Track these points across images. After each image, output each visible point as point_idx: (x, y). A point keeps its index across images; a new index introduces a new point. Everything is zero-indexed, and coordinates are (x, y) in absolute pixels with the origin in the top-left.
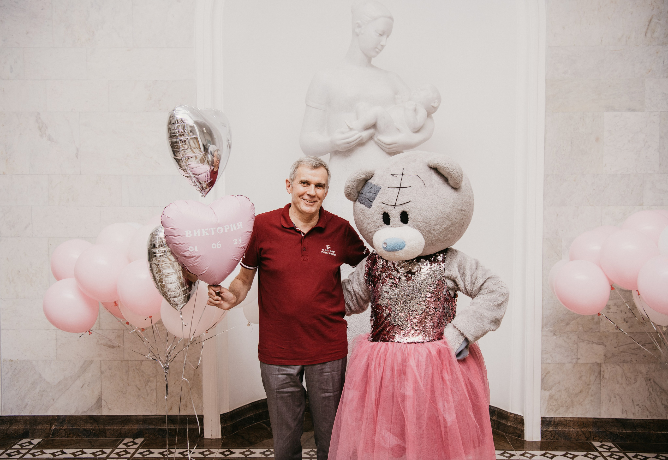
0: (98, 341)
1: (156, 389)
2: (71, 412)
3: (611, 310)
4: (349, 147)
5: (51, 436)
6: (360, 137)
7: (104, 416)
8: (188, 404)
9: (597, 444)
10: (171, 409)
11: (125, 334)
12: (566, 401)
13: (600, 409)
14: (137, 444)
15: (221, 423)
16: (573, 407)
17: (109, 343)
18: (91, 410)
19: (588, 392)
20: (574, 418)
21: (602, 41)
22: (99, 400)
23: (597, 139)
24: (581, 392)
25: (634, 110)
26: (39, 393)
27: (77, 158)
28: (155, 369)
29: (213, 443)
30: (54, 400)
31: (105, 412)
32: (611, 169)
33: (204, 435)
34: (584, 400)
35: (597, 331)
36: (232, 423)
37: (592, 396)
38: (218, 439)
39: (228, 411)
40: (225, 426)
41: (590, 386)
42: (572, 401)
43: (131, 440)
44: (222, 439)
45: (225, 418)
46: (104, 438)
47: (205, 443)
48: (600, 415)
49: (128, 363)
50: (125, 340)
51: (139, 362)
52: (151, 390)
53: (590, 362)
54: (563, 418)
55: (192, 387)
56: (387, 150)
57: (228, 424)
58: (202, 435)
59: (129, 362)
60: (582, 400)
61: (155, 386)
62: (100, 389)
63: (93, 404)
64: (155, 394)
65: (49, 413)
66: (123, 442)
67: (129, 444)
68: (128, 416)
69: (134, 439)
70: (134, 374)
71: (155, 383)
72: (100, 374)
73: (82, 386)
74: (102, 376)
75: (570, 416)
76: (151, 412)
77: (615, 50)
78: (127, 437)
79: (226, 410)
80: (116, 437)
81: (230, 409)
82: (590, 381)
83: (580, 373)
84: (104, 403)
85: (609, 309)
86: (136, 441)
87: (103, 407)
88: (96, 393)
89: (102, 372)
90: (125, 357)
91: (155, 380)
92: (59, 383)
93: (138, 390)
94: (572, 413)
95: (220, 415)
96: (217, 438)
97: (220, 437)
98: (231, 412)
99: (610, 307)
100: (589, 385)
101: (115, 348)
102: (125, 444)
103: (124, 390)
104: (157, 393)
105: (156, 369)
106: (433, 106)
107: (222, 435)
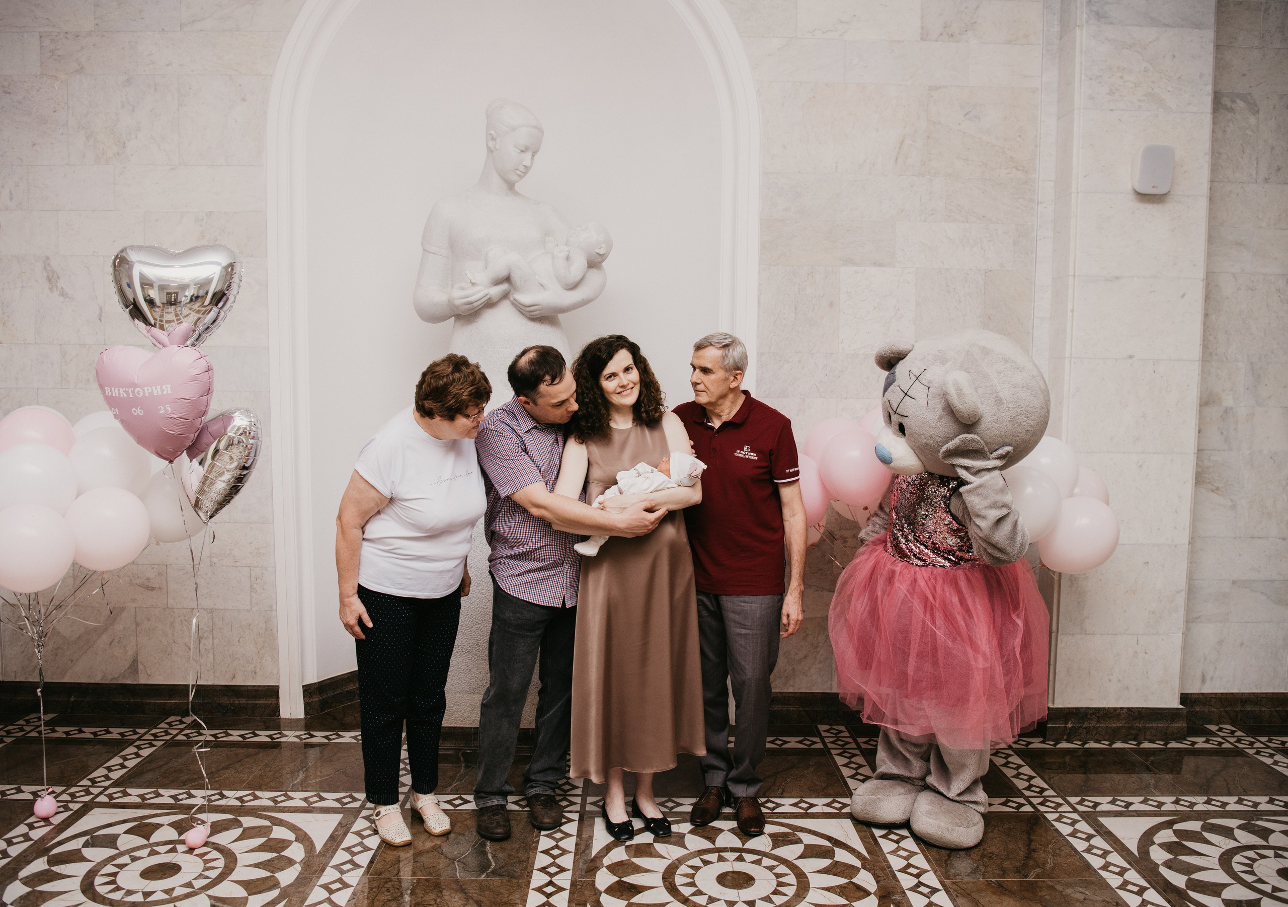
0: (131, 580)
1: (213, 648)
2: (97, 679)
3: (848, 544)
4: (472, 309)
5: (69, 710)
6: (487, 295)
7: (142, 684)
8: (258, 670)
9: (822, 728)
10: (234, 677)
11: (168, 571)
12: (786, 670)
13: (831, 680)
14: (185, 723)
15: (304, 697)
16: (795, 679)
17: (147, 584)
18: (124, 676)
19: (815, 657)
20: (796, 693)
21: (837, 167)
22: (135, 662)
23: (831, 305)
24: (805, 657)
25: (881, 265)
26: (52, 651)
27: (101, 321)
28: (210, 621)
29: (293, 724)
30: (72, 661)
31: (143, 680)
32: (849, 346)
33: (280, 714)
34: (809, 669)
35: (829, 572)
36: (321, 698)
37: (820, 662)
38: (300, 720)
39: (316, 681)
40: (310, 701)
41: (818, 649)
42: (793, 669)
43: (179, 718)
44: (305, 719)
45: (309, 691)
46: (142, 715)
47: (281, 724)
48: (831, 689)
49: (174, 612)
50: (169, 579)
51: (189, 610)
52: (206, 650)
53: (819, 616)
54: (780, 692)
55: (263, 647)
56: (528, 314)
57: (315, 700)
58: (277, 714)
59: (175, 610)
60: (807, 668)
61: (212, 644)
62: (135, 647)
63: (126, 667)
64: (211, 656)
65: (66, 679)
66: (166, 721)
67: (173, 724)
68: (174, 685)
69: (182, 718)
70: (182, 627)
71: (211, 641)
72: (134, 626)
73: (111, 643)
74: (138, 628)
75: (791, 690)
76: (207, 680)
77: (855, 181)
78: (174, 715)
79: (312, 678)
80: (159, 715)
81: (318, 679)
82: (818, 643)
83: (805, 632)
84: (140, 667)
85: (846, 542)
86: (184, 720)
87: (140, 671)
88: (131, 652)
89: (137, 624)
90: (169, 603)
91: (211, 636)
92: (79, 637)
93: (187, 649)
94: (793, 686)
95: (303, 686)
96: (299, 717)
97: (302, 716)
98: (319, 682)
99: (847, 540)
100: (817, 647)
101: (155, 591)
102: (169, 724)
103: (169, 650)
104: (214, 655)
105: (212, 621)
106: (598, 253)
107: (306, 714)
